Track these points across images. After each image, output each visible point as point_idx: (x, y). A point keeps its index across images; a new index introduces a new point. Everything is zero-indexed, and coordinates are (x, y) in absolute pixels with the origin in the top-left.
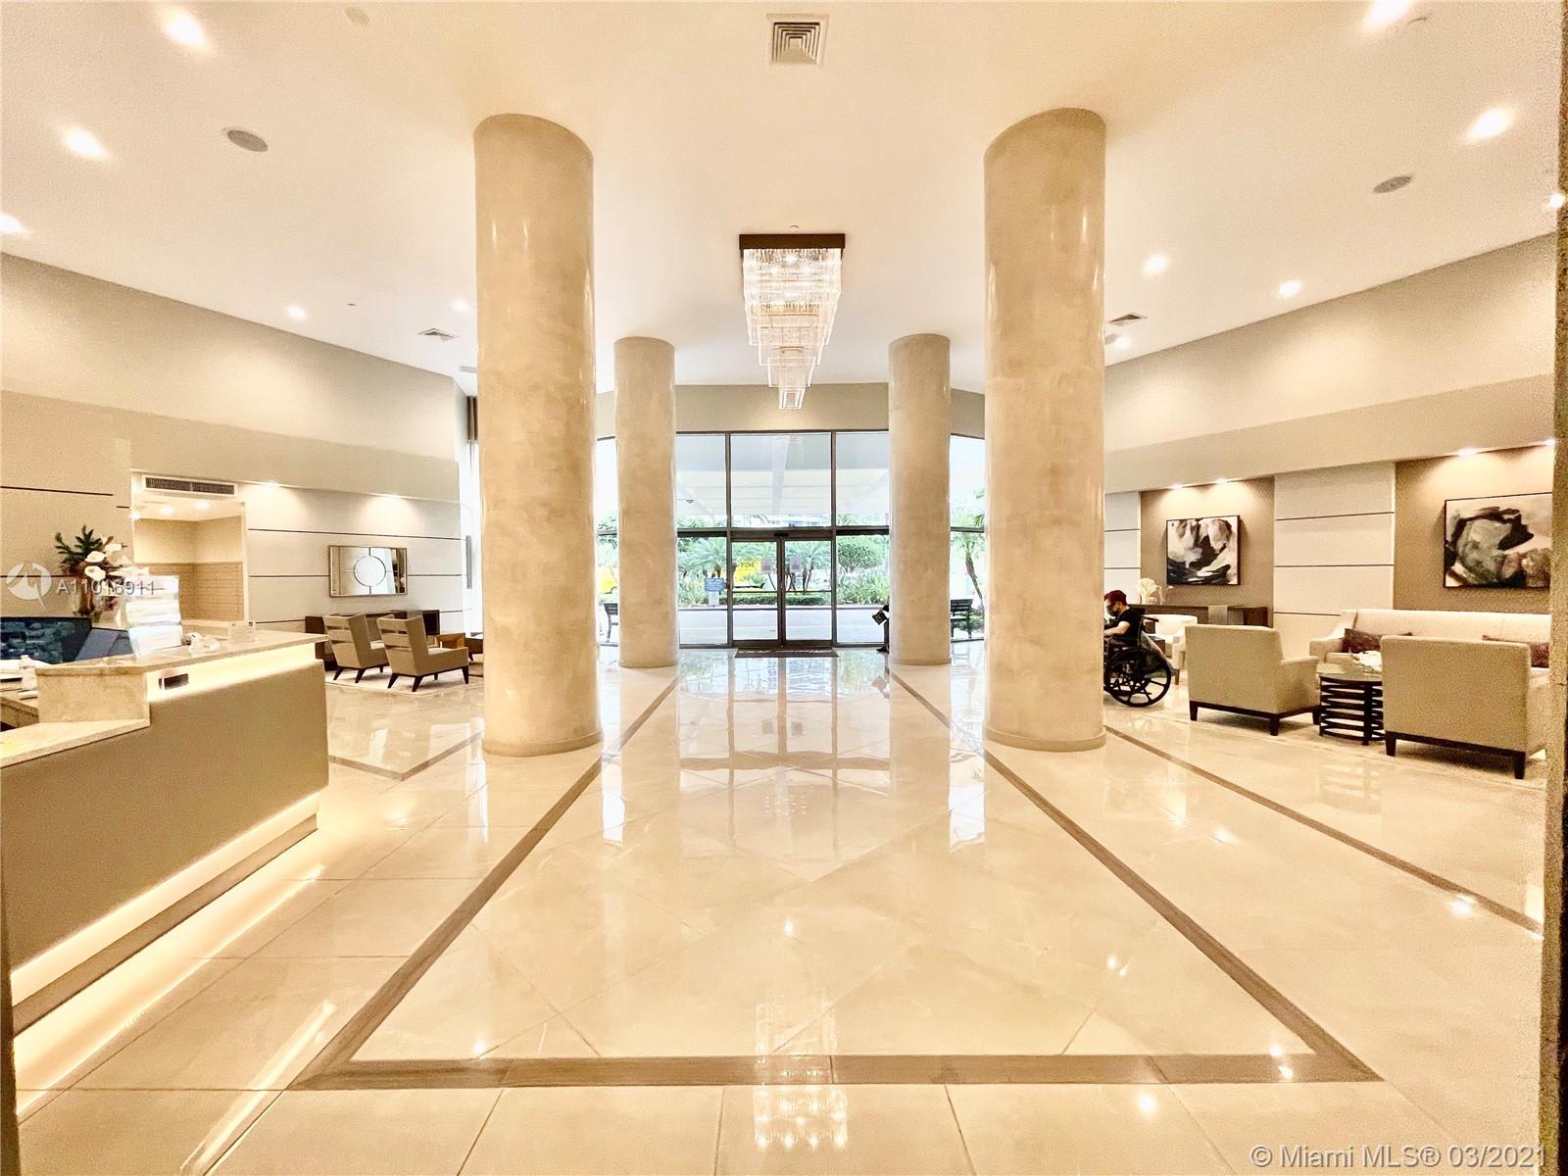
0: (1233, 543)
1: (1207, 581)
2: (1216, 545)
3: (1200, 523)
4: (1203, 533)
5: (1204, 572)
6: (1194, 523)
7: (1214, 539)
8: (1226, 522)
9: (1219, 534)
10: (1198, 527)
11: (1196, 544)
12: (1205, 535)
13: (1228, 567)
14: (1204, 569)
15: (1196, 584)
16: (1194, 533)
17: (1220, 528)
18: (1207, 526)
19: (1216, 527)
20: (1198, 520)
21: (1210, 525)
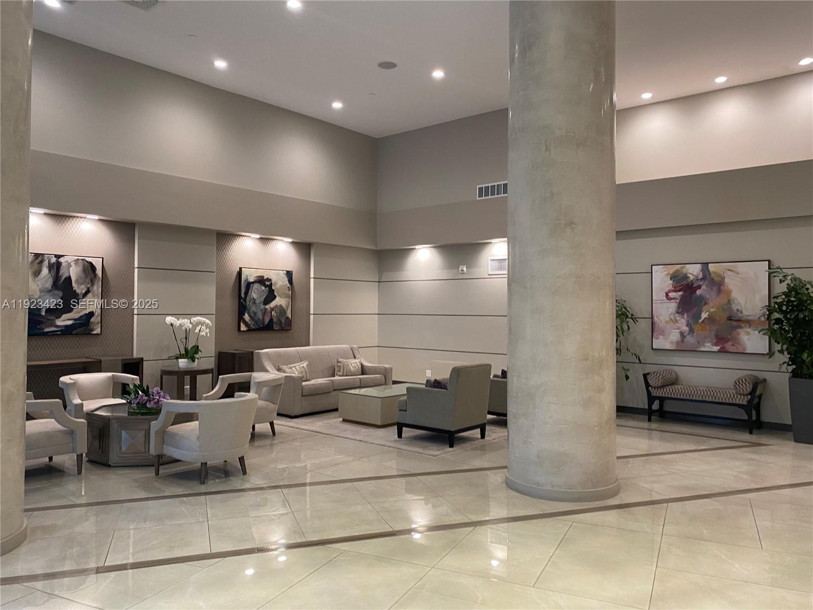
0: (97, 288)
1: (67, 331)
2: (79, 289)
3: (61, 260)
4: (64, 273)
5: (64, 321)
6: (54, 260)
7: (77, 281)
8: (91, 263)
9: (83, 275)
10: (59, 265)
11: (55, 285)
12: (66, 275)
13: (91, 314)
14: (64, 316)
15: (53, 334)
16: (54, 272)
17: (84, 270)
18: (69, 265)
19: (80, 269)
20: (58, 257)
21: (72, 264)
